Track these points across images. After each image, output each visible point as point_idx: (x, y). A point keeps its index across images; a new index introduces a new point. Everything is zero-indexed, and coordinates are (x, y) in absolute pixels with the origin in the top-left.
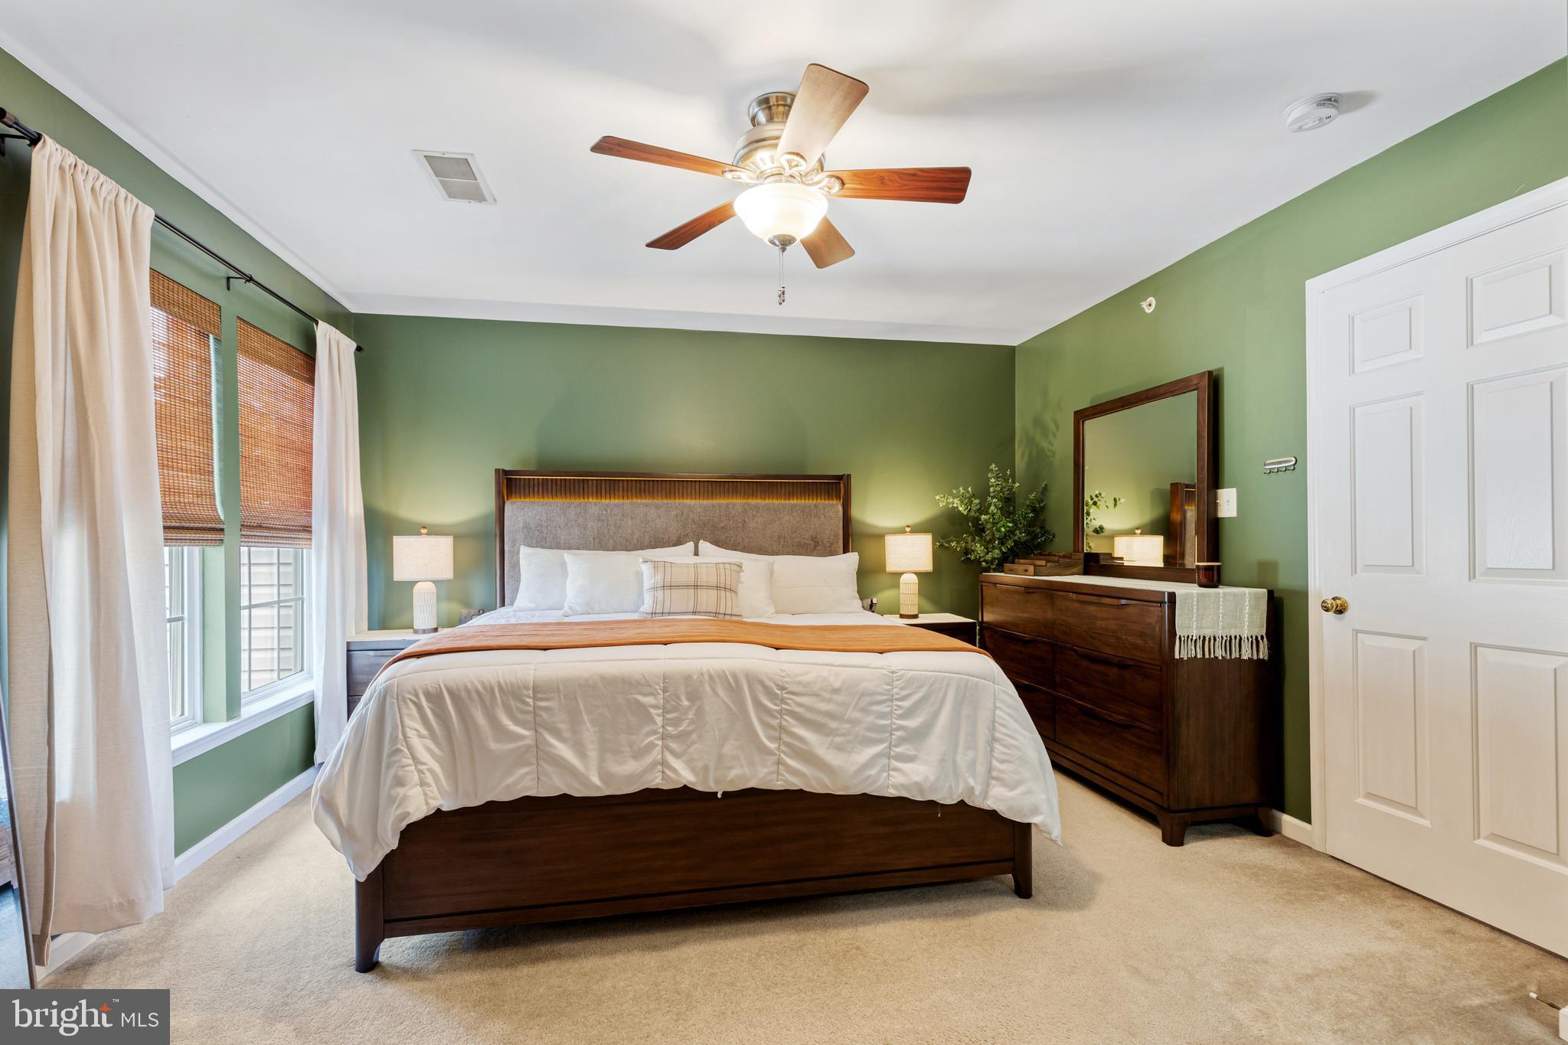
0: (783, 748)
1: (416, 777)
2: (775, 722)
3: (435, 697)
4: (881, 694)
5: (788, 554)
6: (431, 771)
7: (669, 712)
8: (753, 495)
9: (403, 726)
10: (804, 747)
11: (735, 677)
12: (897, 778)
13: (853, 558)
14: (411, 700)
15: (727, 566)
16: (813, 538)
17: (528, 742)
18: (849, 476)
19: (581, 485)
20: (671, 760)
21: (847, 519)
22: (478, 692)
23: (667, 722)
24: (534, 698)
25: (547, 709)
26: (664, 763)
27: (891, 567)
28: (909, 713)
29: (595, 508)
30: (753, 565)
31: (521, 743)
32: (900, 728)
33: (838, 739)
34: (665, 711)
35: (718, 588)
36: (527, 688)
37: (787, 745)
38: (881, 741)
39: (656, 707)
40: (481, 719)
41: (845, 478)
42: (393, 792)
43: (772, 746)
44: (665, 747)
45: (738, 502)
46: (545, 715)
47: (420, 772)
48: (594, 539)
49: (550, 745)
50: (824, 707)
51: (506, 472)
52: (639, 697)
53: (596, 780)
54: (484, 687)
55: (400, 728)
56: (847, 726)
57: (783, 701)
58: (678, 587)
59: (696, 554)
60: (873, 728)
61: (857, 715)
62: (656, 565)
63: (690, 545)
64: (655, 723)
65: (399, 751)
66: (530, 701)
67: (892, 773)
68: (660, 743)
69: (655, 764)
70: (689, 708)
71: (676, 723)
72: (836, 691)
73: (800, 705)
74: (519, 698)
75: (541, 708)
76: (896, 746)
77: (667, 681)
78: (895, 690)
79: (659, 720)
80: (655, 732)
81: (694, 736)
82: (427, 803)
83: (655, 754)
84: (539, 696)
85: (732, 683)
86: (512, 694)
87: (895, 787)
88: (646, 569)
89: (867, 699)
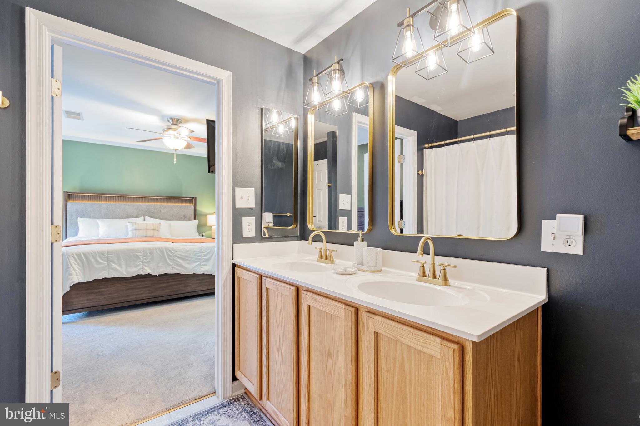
0: (174, 264)
1: (75, 274)
2: (172, 258)
3: (79, 255)
4: (199, 251)
5: (175, 220)
6: (79, 272)
7: (145, 257)
8: (163, 202)
9: (70, 262)
10: (180, 264)
11: (162, 249)
12: (202, 269)
13: (196, 221)
14: (71, 256)
15: (156, 224)
16: (184, 216)
17: (106, 265)
18: (196, 198)
19: (99, 197)
20: (145, 268)
21: (195, 210)
22: (91, 253)
23: (144, 259)
24: (108, 254)
25: (111, 257)
26: (143, 268)
27: (209, 224)
28: (205, 256)
29: (104, 205)
30: (164, 224)
31: (104, 265)
32: (203, 259)
33: (188, 262)
34: (144, 256)
35: (153, 230)
36: (105, 252)
37: (175, 263)
38: (199, 262)
39: (141, 256)
40: (92, 260)
41: (194, 198)
42: (68, 277)
43: (171, 264)
44: (144, 265)
45: (158, 204)
46: (110, 258)
47: (76, 272)
48: (104, 215)
49: (112, 265)
50: (184, 254)
51: (68, 192)
52: (136, 254)
53: (125, 273)
54: (93, 252)
55: (69, 262)
56: (190, 259)
57: (174, 253)
58: (140, 229)
59: (144, 220)
60: (197, 259)
61: (193, 256)
62: (133, 223)
63: (142, 218)
64: (141, 259)
65: (69, 268)
66: (107, 255)
67: (201, 268)
68: (142, 264)
69: (141, 269)
70: (149, 256)
71: (146, 259)
72: (188, 251)
73: (179, 254)
74: (103, 255)
75: (110, 257)
76: (202, 263)
77: (144, 250)
78: (202, 251)
79: (142, 259)
80: (141, 261)
81: (151, 262)
82: (78, 279)
83: (141, 266)
84: (109, 254)
85: (161, 250)
86: (102, 254)
87: (201, 271)
88: (129, 225)
89: (195, 253)
